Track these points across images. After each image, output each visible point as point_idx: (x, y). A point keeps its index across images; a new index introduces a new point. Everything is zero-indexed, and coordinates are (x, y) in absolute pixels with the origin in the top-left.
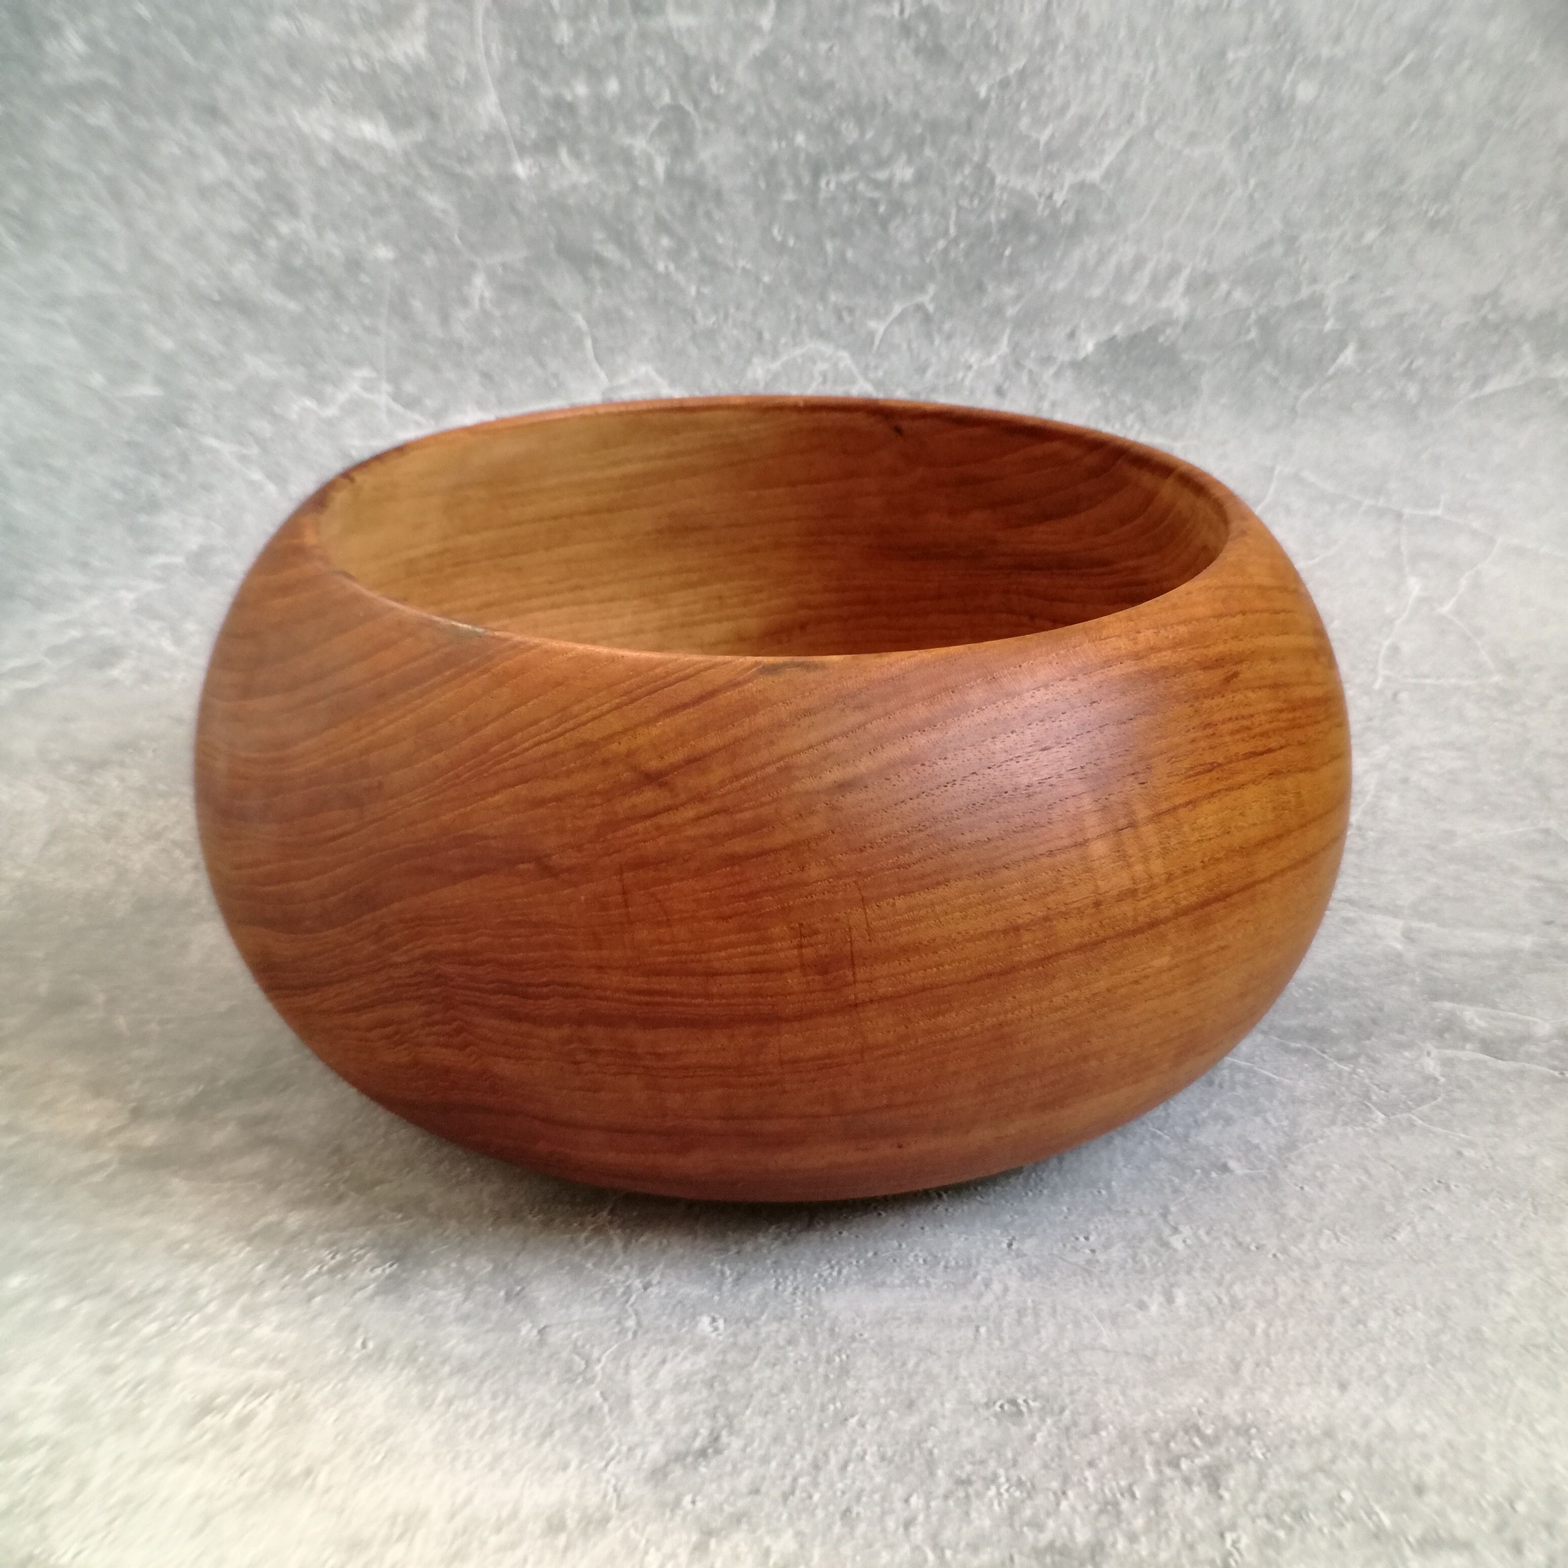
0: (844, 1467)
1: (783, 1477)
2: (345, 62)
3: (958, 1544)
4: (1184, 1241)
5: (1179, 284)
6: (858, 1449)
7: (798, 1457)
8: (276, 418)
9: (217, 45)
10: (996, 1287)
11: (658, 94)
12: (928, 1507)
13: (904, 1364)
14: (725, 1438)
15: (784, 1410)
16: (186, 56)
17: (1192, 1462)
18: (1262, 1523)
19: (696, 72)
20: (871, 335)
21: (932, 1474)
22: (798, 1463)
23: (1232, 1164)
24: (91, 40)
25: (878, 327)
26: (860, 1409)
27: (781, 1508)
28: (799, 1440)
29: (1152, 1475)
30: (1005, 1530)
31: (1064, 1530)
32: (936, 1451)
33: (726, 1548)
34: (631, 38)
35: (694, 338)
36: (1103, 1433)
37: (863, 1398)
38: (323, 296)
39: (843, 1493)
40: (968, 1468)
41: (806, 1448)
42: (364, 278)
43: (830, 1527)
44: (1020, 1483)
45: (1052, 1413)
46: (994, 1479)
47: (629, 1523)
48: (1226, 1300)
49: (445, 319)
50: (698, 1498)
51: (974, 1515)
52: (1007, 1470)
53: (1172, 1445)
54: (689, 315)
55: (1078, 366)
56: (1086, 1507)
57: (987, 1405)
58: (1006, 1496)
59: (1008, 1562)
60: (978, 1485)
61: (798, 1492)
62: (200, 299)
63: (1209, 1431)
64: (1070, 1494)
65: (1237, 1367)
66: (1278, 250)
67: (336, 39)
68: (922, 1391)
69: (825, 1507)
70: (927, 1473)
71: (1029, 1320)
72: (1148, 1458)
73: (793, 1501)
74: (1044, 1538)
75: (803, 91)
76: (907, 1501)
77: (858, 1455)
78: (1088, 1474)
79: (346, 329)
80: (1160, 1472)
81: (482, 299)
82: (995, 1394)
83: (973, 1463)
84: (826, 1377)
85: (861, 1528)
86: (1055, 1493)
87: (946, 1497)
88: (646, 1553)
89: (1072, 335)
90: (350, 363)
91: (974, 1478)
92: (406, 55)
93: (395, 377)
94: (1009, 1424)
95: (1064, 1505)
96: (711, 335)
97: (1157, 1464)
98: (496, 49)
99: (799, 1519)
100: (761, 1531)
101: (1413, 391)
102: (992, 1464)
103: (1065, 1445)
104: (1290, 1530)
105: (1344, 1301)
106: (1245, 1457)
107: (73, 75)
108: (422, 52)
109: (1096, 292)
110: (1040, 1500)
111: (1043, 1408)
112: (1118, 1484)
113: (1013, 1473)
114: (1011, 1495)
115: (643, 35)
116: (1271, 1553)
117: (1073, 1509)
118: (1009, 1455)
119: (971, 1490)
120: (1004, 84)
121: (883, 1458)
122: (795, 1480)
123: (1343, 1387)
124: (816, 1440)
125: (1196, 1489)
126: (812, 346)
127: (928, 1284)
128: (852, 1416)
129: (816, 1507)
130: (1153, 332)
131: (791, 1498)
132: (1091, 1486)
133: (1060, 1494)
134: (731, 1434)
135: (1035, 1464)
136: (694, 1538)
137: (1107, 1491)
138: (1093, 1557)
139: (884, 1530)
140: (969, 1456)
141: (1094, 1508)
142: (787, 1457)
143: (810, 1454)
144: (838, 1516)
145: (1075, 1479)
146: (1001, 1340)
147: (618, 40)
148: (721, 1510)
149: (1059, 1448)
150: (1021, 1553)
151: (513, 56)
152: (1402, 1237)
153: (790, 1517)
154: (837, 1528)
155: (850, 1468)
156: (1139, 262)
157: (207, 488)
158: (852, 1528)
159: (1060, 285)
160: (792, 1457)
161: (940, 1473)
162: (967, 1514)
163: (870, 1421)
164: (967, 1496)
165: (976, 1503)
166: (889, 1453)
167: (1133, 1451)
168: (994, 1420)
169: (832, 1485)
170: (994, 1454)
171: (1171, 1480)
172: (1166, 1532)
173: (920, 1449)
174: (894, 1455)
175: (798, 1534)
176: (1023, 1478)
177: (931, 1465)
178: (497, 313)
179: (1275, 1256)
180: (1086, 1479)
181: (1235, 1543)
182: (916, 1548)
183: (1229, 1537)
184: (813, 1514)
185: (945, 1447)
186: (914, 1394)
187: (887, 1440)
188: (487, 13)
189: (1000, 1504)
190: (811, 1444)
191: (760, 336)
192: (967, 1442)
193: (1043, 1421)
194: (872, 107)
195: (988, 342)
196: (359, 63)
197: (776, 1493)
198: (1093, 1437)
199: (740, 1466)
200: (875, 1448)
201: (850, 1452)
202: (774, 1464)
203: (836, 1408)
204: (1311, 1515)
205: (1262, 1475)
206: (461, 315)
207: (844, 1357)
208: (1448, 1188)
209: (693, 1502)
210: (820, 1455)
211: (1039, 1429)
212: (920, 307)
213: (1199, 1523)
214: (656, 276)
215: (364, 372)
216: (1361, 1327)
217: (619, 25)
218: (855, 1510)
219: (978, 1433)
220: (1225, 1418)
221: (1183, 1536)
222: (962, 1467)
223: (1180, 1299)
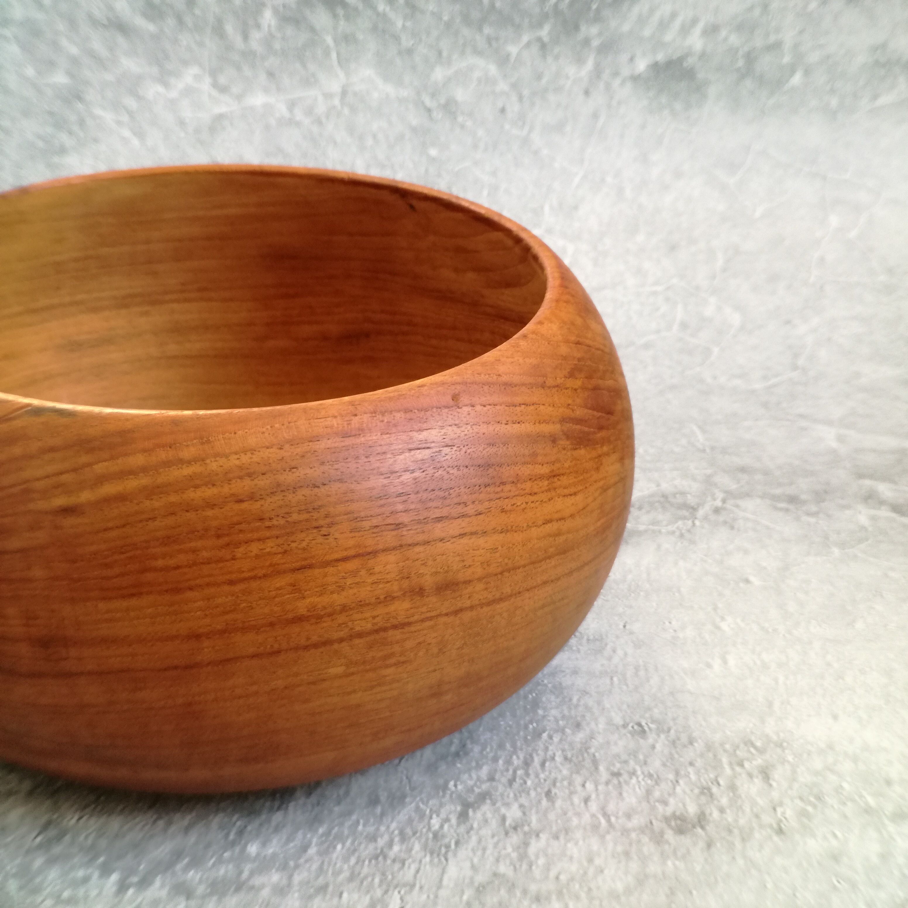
0: (543, 764)
1: (507, 770)
3: (618, 813)
4: (729, 626)
5: (698, 30)
6: (550, 753)
7: (514, 757)
8: (139, 98)
10: (620, 652)
12: (597, 790)
13: (571, 700)
14: (469, 746)
15: (503, 727)
17: (751, 763)
18: (798, 802)
20: (508, 55)
21: (597, 768)
22: (516, 761)
23: (752, 578)
25: (513, 50)
26: (548, 728)
27: (508, 790)
28: (514, 746)
29: (728, 771)
30: (644, 804)
31: (680, 805)
32: (597, 754)
33: (479, 815)
35: (400, 53)
36: (696, 744)
37: (549, 721)
38: (171, 22)
39: (545, 780)
40: (618, 765)
41: (519, 752)
42: (197, 12)
43: (539, 802)
44: (650, 776)
45: (663, 731)
46: (633, 773)
47: (418, 799)
48: (758, 662)
49: (246, 37)
50: (458, 783)
51: (625, 794)
52: (641, 767)
53: (738, 752)
54: (397, 38)
55: (635, 79)
56: (692, 791)
57: (625, 726)
58: (643, 783)
59: (649, 825)
60: (625, 776)
61: (517, 780)
62: (94, 22)
63: (759, 744)
64: (681, 782)
65: (770, 705)
66: (757, 12)
68: (583, 716)
69: (535, 789)
70: (593, 768)
71: (642, 673)
72: (725, 760)
73: (516, 785)
74: (669, 810)
76: (583, 786)
77: (551, 756)
78: (690, 769)
79: (185, 43)
80: (733, 769)
81: (269, 26)
82: (628, 720)
83: (620, 762)
84: (525, 707)
85: (559, 803)
86: (671, 781)
87: (607, 783)
88: (431, 818)
89: (632, 59)
90: (186, 63)
91: (622, 772)
93: (214, 73)
94: (639, 738)
95: (678, 789)
96: (410, 52)
97: (731, 764)
99: (521, 796)
100: (499, 804)
101: (834, 102)
102: (632, 763)
103: (673, 751)
104: (815, 807)
105: (829, 664)
106: (783, 761)
109: (647, 32)
110: (663, 785)
111: (658, 729)
112: (708, 776)
113: (645, 769)
114: (646, 783)
116: (805, 820)
117: (684, 792)
118: (641, 757)
119: (621, 779)
121: (566, 758)
122: (515, 772)
123: (835, 717)
124: (524, 746)
125: (756, 780)
126: (472, 60)
127: (579, 651)
128: (544, 732)
129: (530, 789)
130: (681, 60)
131: (514, 783)
132: (693, 777)
133: (675, 782)
134: (472, 743)
135: (657, 764)
136: (459, 808)
137: (702, 780)
138: (699, 822)
139: (572, 804)
140: (617, 758)
141: (697, 791)
142: (508, 758)
143: (521, 755)
144: (543, 795)
145: (682, 773)
146: (627, 685)
148: (473, 791)
149: (671, 754)
150: (656, 819)
152: (859, 625)
153: (515, 795)
154: (545, 802)
155: (547, 764)
156: (674, 15)
157: (96, 140)
158: (553, 802)
159: (626, 28)
160: (511, 757)
161: (601, 768)
162: (621, 794)
163: (555, 735)
164: (620, 783)
165: (625, 787)
166: (569, 755)
167: (715, 756)
168: (629, 735)
169: (537, 776)
170: (632, 757)
171: (740, 774)
172: (741, 807)
173: (588, 753)
174: (572, 756)
175: (521, 806)
176: (652, 772)
177: (595, 763)
178: (279, 35)
179: (784, 635)
180: (689, 773)
181: (783, 813)
182: (593, 816)
183: (779, 810)
184: (528, 794)
185: (602, 752)
186: (579, 719)
187: (566, 747)
189: (640, 788)
190: (521, 749)
191: (440, 53)
192: (615, 750)
193: (659, 736)
195: (580, 61)
197: (504, 780)
198: (690, 746)
199: (480, 763)
200: (560, 752)
201: (546, 754)
202: (501, 762)
203: (533, 727)
204: (826, 797)
205: (794, 772)
206: (256, 36)
207: (534, 695)
208: (882, 596)
209: (455, 786)
210: (528, 757)
211: (656, 741)
212: (539, 39)
213: (760, 801)
214: (378, 14)
215: (194, 70)
216: (841, 681)
218: (554, 791)
219: (621, 743)
220: (767, 736)
221: (752, 810)
222: (614, 765)
223: (732, 661)
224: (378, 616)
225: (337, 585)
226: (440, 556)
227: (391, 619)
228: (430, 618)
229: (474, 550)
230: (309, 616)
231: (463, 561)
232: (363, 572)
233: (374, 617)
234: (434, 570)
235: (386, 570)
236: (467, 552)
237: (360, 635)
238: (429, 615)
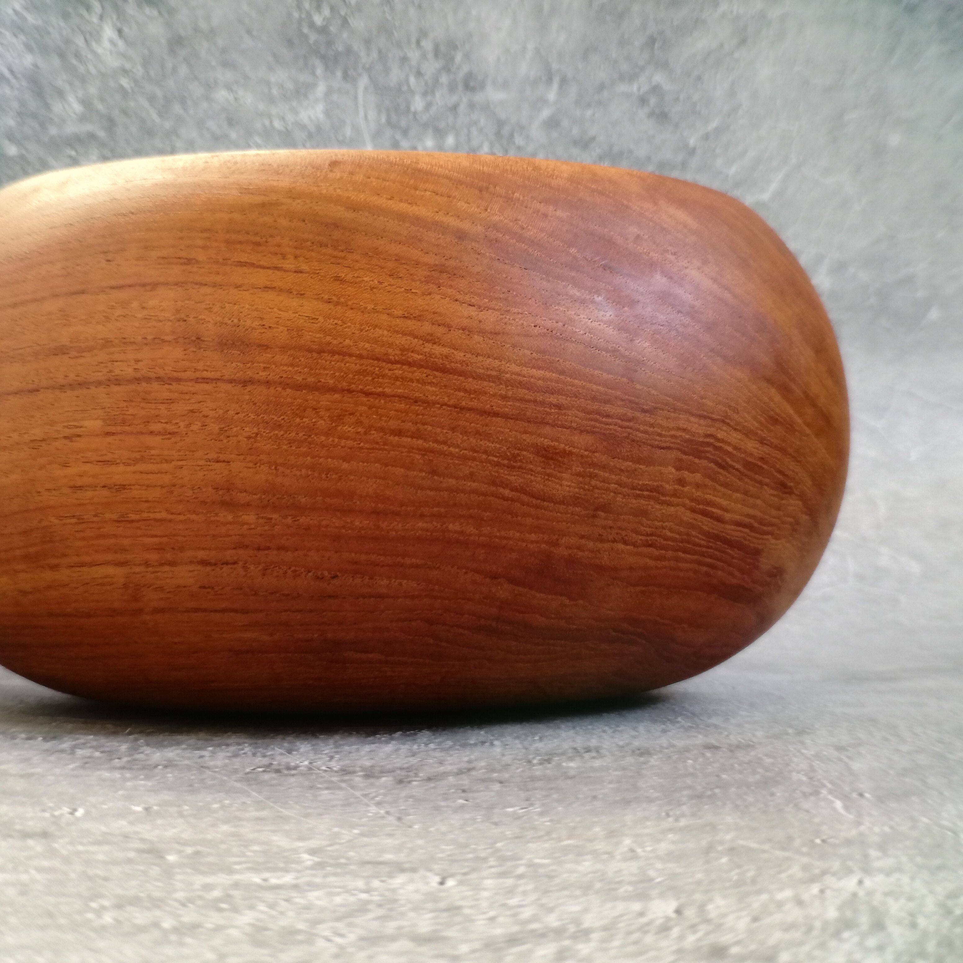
2: (267, 123)
9: (177, 108)
11: (481, 146)
16: (154, 115)
19: (506, 130)
24: (86, 103)
34: (462, 108)
67: (261, 107)
75: (576, 143)
92: (309, 117)
98: (372, 115)
107: (71, 128)
108: (321, 116)
115: (471, 106)
120: (706, 137)
147: (454, 108)
151: (383, 119)
188: (366, 88)
194: (621, 154)
196: (277, 124)
217: (454, 99)
224: (141, 361)
225: (105, 314)
226: (231, 305)
227: (157, 368)
228: (206, 380)
229: (280, 310)
230: (71, 347)
231: (262, 319)
232: (135, 304)
233: (137, 361)
234: (219, 319)
235: (161, 306)
236: (270, 310)
237: (118, 381)
238: (205, 374)
